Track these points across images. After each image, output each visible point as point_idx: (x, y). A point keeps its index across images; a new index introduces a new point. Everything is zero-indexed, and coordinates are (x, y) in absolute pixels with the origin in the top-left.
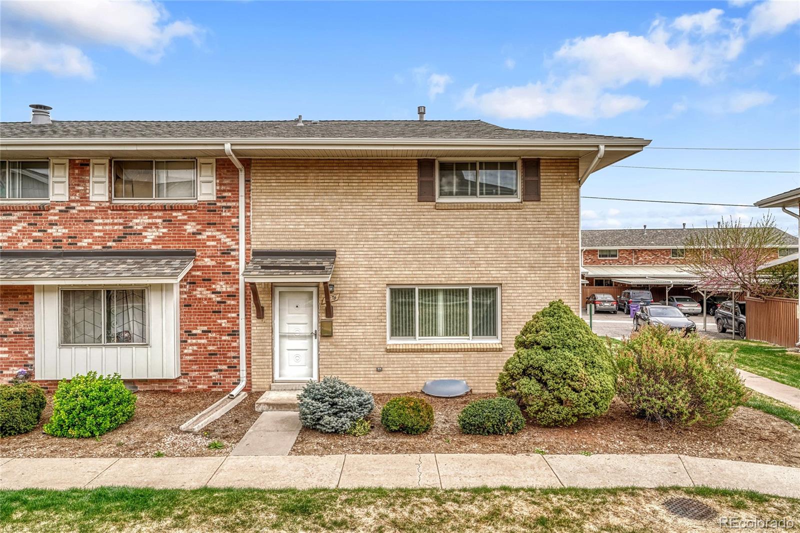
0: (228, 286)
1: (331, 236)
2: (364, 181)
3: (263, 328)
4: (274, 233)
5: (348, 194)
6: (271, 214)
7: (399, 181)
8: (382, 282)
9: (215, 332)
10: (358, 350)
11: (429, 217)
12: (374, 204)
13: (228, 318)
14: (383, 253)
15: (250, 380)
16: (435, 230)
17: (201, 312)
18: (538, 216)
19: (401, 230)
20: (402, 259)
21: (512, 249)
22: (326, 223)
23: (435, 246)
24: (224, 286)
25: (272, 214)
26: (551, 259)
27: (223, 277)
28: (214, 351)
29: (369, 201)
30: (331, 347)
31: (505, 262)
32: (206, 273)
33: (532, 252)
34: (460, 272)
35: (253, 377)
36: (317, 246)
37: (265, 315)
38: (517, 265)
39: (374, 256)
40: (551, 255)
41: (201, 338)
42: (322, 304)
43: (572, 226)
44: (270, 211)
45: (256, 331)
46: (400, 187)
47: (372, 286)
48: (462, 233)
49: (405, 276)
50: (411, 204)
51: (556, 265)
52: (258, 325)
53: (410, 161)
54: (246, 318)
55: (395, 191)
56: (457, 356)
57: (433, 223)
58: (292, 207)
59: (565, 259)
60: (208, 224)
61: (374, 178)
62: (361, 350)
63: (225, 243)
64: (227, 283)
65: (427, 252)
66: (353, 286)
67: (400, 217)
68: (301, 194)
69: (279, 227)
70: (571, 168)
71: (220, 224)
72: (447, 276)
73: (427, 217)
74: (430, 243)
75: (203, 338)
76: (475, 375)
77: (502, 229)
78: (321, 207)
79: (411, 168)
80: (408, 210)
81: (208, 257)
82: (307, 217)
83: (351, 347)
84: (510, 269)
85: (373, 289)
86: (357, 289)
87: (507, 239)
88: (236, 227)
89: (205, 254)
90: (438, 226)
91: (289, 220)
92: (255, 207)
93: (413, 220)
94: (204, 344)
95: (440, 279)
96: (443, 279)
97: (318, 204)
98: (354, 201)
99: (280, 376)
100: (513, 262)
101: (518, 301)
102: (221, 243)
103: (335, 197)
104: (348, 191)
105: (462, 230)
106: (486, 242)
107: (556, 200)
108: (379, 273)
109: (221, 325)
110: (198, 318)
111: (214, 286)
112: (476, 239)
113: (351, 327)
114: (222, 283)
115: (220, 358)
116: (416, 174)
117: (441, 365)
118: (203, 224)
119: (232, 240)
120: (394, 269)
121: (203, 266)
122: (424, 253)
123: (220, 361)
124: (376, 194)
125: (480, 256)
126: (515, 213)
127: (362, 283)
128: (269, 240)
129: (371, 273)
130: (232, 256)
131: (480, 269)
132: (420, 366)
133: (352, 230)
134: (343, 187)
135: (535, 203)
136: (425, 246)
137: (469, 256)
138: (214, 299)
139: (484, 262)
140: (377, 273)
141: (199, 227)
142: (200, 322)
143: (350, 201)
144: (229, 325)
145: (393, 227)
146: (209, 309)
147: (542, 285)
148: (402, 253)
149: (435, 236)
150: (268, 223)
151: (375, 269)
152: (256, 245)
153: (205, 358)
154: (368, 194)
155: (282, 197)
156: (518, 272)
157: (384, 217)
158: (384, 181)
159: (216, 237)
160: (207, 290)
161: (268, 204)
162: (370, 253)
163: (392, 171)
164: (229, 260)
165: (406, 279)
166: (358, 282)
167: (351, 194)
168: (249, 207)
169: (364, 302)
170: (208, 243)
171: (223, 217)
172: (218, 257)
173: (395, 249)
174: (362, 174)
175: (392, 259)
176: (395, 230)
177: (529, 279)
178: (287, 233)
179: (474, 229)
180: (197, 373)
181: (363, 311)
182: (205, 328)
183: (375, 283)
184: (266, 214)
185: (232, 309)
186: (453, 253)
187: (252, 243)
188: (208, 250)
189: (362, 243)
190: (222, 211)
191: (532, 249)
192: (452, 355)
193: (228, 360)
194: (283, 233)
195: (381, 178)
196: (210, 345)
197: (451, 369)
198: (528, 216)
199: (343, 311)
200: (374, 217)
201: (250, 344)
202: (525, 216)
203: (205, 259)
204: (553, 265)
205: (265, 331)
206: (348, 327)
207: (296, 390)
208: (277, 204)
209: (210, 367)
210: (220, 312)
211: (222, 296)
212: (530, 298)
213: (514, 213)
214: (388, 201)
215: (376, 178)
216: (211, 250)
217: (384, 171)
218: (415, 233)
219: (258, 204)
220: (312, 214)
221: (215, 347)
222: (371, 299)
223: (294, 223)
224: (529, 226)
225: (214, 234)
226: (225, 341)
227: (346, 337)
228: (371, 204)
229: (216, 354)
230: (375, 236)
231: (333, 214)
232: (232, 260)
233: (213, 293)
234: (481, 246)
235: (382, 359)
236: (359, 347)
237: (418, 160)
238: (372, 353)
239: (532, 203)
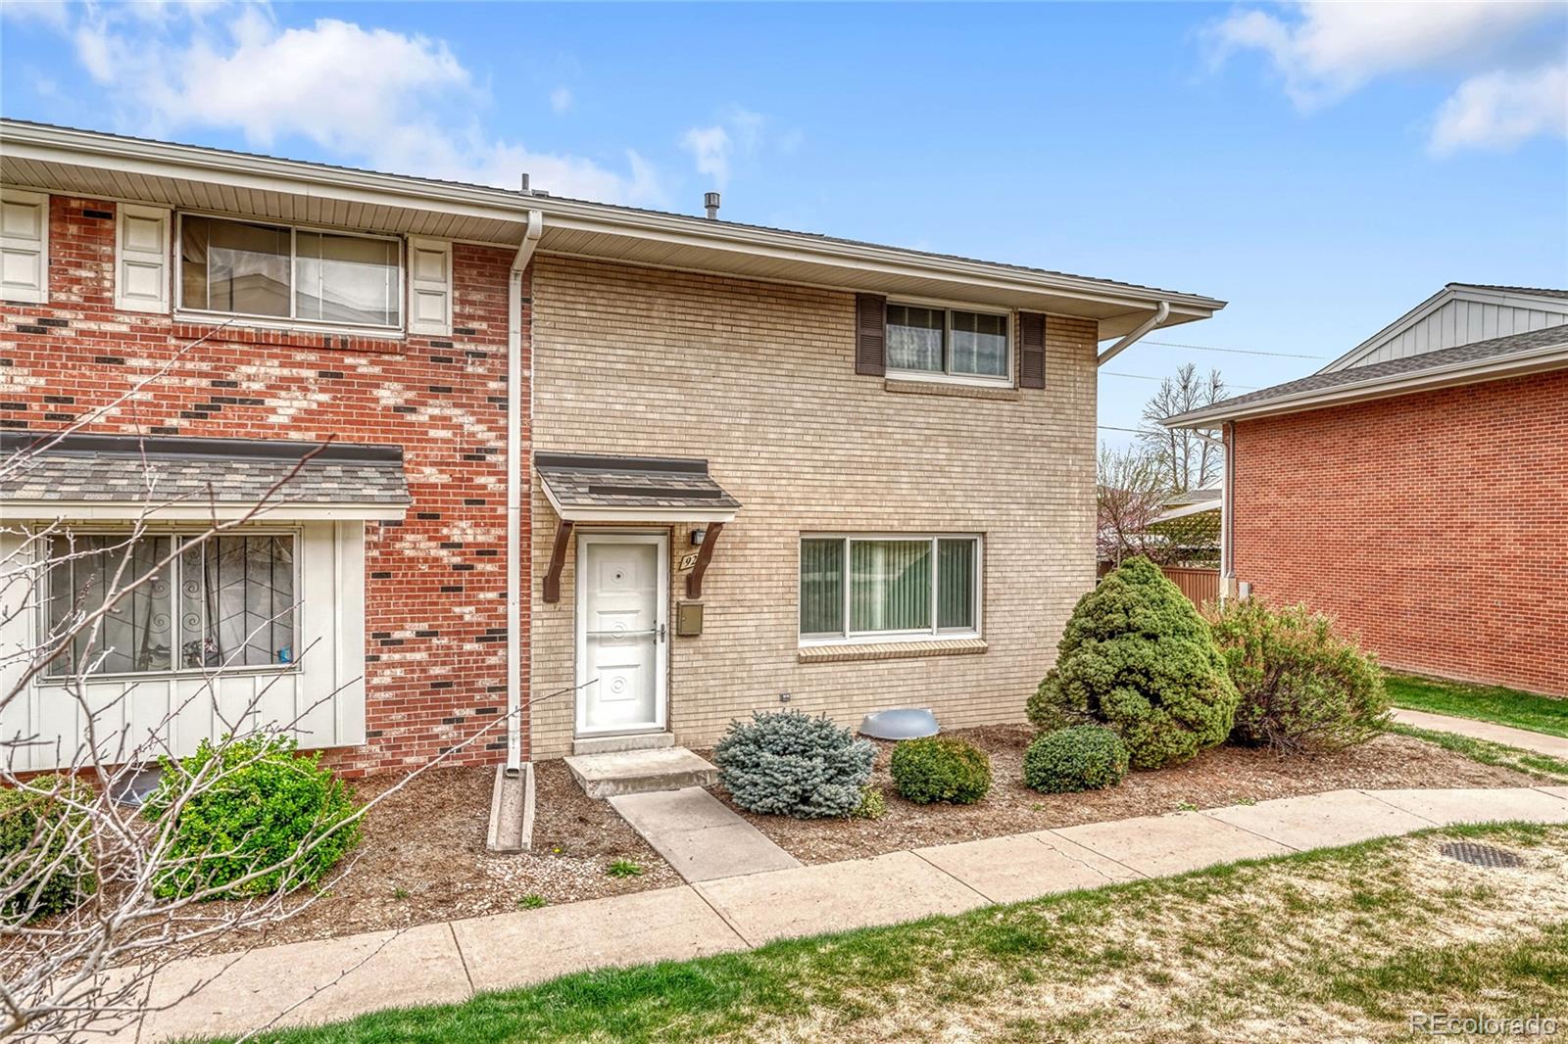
0: (479, 531)
1: (696, 432)
2: (761, 325)
3: (557, 622)
4: (582, 419)
5: (731, 348)
6: (574, 376)
7: (823, 331)
8: (791, 527)
9: (448, 633)
10: (747, 662)
11: (874, 404)
12: (778, 372)
13: (479, 602)
14: (793, 469)
15: (527, 737)
16: (883, 429)
17: (413, 590)
18: (1041, 415)
19: (825, 426)
20: (828, 484)
21: (1003, 471)
22: (689, 405)
23: (883, 460)
24: (469, 531)
25: (578, 377)
26: (1058, 490)
27: (468, 510)
28: (445, 677)
29: (769, 364)
30: (696, 657)
31: (992, 494)
32: (426, 501)
33: (1031, 478)
34: (924, 511)
35: (533, 729)
36: (671, 451)
37: (562, 594)
38: (1010, 500)
39: (777, 475)
40: (1057, 484)
41: (413, 650)
42: (680, 570)
43: (1087, 435)
44: (574, 369)
45: (541, 630)
46: (825, 344)
47: (773, 533)
48: (928, 438)
49: (832, 515)
50: (844, 377)
51: (1065, 502)
52: (545, 616)
53: (843, 296)
54: (521, 602)
55: (816, 350)
56: (916, 664)
57: (880, 417)
58: (620, 366)
59: (1077, 491)
60: (432, 389)
61: (779, 321)
62: (753, 661)
63: (473, 434)
64: (477, 525)
65: (870, 472)
66: (738, 533)
67: (825, 401)
68: (639, 340)
69: (593, 405)
70: (1086, 335)
71: (460, 390)
72: (902, 516)
73: (870, 404)
74: (875, 453)
75: (419, 650)
76: (945, 698)
77: (988, 435)
78: (678, 371)
79: (843, 309)
80: (839, 389)
81: (433, 464)
82: (650, 388)
83: (735, 655)
84: (998, 506)
85: (776, 539)
86: (746, 539)
87: (996, 453)
88: (501, 401)
89: (426, 456)
90: (889, 423)
91: (612, 393)
92: (542, 360)
93: (846, 409)
94: (420, 663)
95: (890, 522)
96: (896, 523)
97: (673, 363)
98: (742, 362)
99: (587, 725)
100: (1005, 494)
101: (1010, 563)
102: (462, 435)
103: (706, 352)
104: (731, 342)
105: (926, 432)
106: (964, 457)
107: (1066, 389)
108: (787, 508)
109: (461, 617)
110: (406, 605)
111: (445, 531)
112: (947, 451)
113: (735, 617)
114: (464, 524)
115: (458, 692)
116: (853, 322)
117: (891, 683)
118: (421, 389)
119: (490, 429)
120: (813, 502)
121: (420, 486)
122: (866, 472)
123: (458, 699)
124: (782, 353)
125: (955, 481)
126: (1007, 407)
127: (755, 527)
128: (571, 432)
129: (771, 507)
130: (489, 465)
131: (954, 505)
132: (855, 686)
133: (738, 421)
134: (721, 333)
135: (1037, 392)
136: (866, 459)
137: (937, 480)
138: (445, 561)
139: (961, 493)
140: (783, 508)
141: (411, 395)
142: (411, 612)
143: (734, 361)
144: (481, 618)
145: (812, 419)
146: (433, 582)
147: (1045, 535)
148: (828, 470)
149: (884, 442)
150: (569, 397)
151: (779, 501)
152: (542, 444)
153: (421, 694)
154: (767, 352)
155: (597, 343)
156: (1012, 512)
157: (797, 399)
158: (796, 329)
159: (450, 419)
160: (430, 539)
161: (570, 355)
162: (772, 468)
163: (811, 311)
164: (482, 474)
165: (833, 521)
166: (750, 527)
167: (736, 348)
168: (529, 359)
169: (759, 565)
170: (433, 433)
171: (467, 376)
172: (455, 464)
173: (815, 463)
174: (756, 311)
175: (810, 483)
176: (814, 426)
177: (1026, 524)
178: (609, 420)
179: (946, 433)
180: (402, 729)
181: (757, 584)
182: (424, 626)
183: (780, 527)
184: (564, 375)
185: (488, 581)
186: (912, 473)
187: (534, 437)
188: (432, 449)
189: (756, 448)
190: (466, 362)
191: (1032, 472)
192: (908, 664)
193: (477, 697)
194: (601, 420)
195: (791, 322)
196: (435, 664)
197: (905, 689)
198: (1027, 415)
199: (719, 585)
200: (778, 398)
201: (529, 659)
202: (1022, 414)
203: (424, 469)
204: (1061, 501)
205: (561, 630)
206: (729, 617)
207: (626, 750)
208: (589, 356)
209: (434, 715)
210: (460, 589)
211: (464, 553)
212: (1028, 557)
213: (1007, 406)
214: (804, 368)
215: (783, 321)
216: (440, 449)
217: (796, 309)
218: (849, 434)
219: (548, 353)
220: (660, 382)
221: (448, 668)
222: (772, 559)
223: (625, 401)
224: (1028, 432)
225: (447, 412)
226: (471, 653)
227: (724, 637)
228: (773, 372)
229: (449, 685)
230: (780, 436)
231: (702, 386)
232: (490, 474)
233: (444, 546)
234: (955, 463)
235: (790, 678)
236: (748, 655)
237: (857, 294)
238: (772, 667)
239: (1031, 391)
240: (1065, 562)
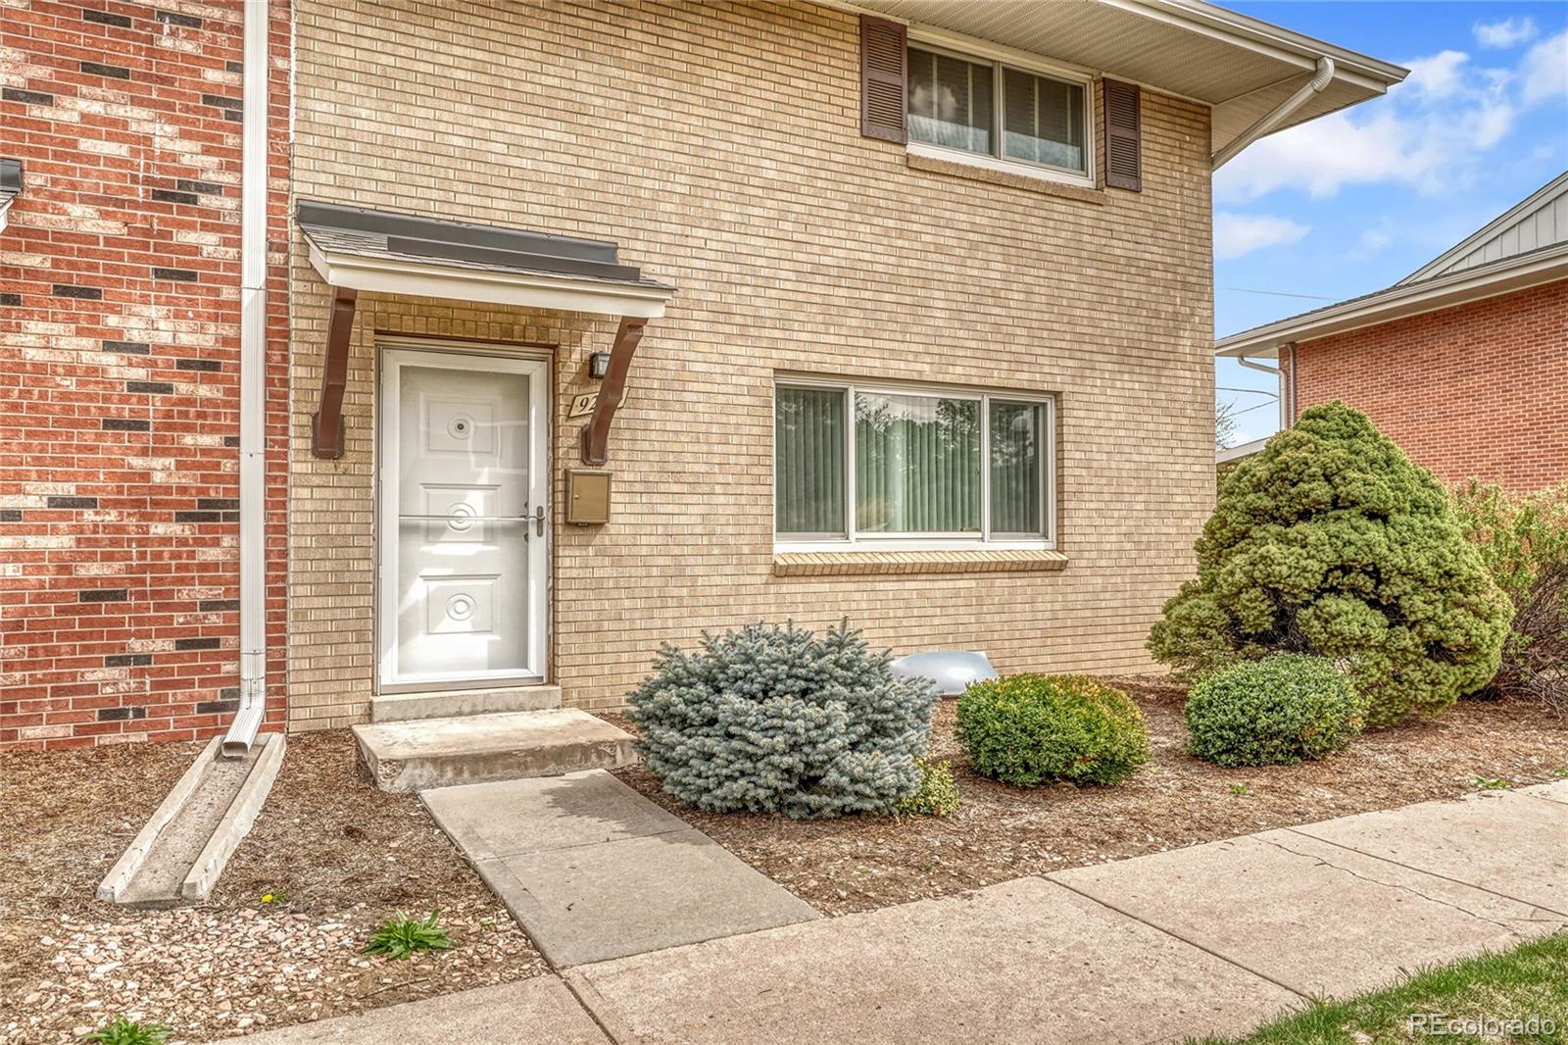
0: (183, 325)
1: (598, 196)
2: (707, 42)
3: (340, 494)
4: (388, 152)
5: (657, 71)
6: (374, 81)
7: (809, 66)
8: (761, 363)
9: (117, 504)
10: (688, 571)
11: (890, 186)
12: (737, 118)
13: (183, 451)
14: (763, 272)
15: (281, 691)
16: (906, 226)
17: (42, 422)
18: (1136, 230)
19: (814, 211)
20: (818, 299)
21: (1085, 304)
22: (584, 152)
23: (906, 272)
24: (162, 325)
25: (383, 84)
26: (1161, 339)
27: (161, 287)
28: (111, 581)
29: (720, 105)
30: (598, 561)
31: (1068, 337)
32: (72, 265)
33: (1124, 318)
34: (969, 353)
35: (292, 678)
36: (553, 223)
37: (349, 445)
38: (1095, 348)
39: (735, 278)
40: (1161, 331)
41: (41, 531)
42: (569, 417)
43: (1200, 265)
44: (373, 69)
45: (308, 506)
46: (813, 86)
47: (731, 369)
48: (974, 246)
49: (825, 349)
50: (842, 140)
51: (1171, 355)
52: (316, 480)
53: (840, 16)
54: (268, 455)
55: (798, 93)
56: (960, 584)
57: (900, 206)
58: (460, 74)
59: (1189, 342)
60: (87, 67)
61: (737, 39)
62: (698, 571)
63: (173, 156)
64: (179, 315)
65: (885, 287)
66: (671, 365)
67: (813, 172)
68: (496, 36)
69: (407, 132)
70: (1196, 125)
71: (146, 77)
72: (936, 359)
73: (883, 185)
74: (892, 260)
75: (55, 531)
76: (1005, 635)
77: (1062, 251)
78: (564, 94)
79: (840, 36)
80: (834, 157)
81: (85, 200)
82: (516, 118)
83: (668, 561)
84: (1079, 355)
85: (735, 379)
86: (686, 376)
87: (1074, 278)
88: (231, 105)
89: (73, 185)
90: (913, 217)
91: (446, 116)
92: (312, 45)
93: (846, 188)
94: (56, 555)
95: (919, 366)
96: (927, 368)
97: (556, 82)
98: (676, 96)
99: (400, 670)
100: (1087, 339)
101: (1097, 440)
102: (149, 155)
103: (614, 72)
104: (656, 61)
105: (971, 236)
106: (1027, 279)
107: (1169, 197)
108: (753, 331)
109: (145, 476)
110: (27, 448)
111: (113, 321)
112: (1004, 267)
113: (664, 498)
114: (152, 311)
115: (138, 608)
116: (855, 58)
117: (922, 612)
118: (62, 64)
119: (206, 151)
120: (796, 326)
121: (59, 236)
122: (879, 287)
123: (139, 621)
124: (743, 90)
125: (1014, 313)
126: (1087, 213)
127: (700, 357)
128: (368, 173)
129: (727, 329)
130: (205, 213)
131: (1014, 348)
132: (866, 615)
133: (669, 186)
134: (639, 43)
135: (1130, 196)
136: (880, 268)
137: (986, 310)
138: (113, 373)
139: (1024, 332)
140: (746, 331)
141: (41, 72)
142: (38, 461)
143: (662, 93)
144: (189, 479)
145: (793, 198)
146: (87, 410)
147: (1145, 402)
148: (819, 279)
149: (906, 244)
150: (364, 113)
151: (738, 320)
152: (311, 184)
153: (59, 611)
154: (718, 84)
155: (418, 31)
156: (1098, 366)
157: (767, 163)
158: (765, 55)
159: (125, 124)
160: (79, 332)
161: (365, 43)
162: (726, 267)
163: (789, 32)
164: (191, 226)
165: (828, 358)
166: (692, 356)
167: (666, 73)
168: (286, 40)
169: (707, 417)
170: (86, 145)
171: (162, 53)
172: (135, 205)
173: (798, 267)
174: (700, 20)
175: (792, 296)
176: (797, 208)
177: (1118, 384)
178: (438, 160)
179: (1000, 240)
180: (18, 675)
181: (705, 448)
182: (68, 489)
183: (741, 361)
184: (354, 77)
185: (201, 415)
186: (952, 296)
187: (296, 174)
188: (86, 174)
189: (700, 233)
190: (159, 30)
191: (1124, 310)
192: (943, 584)
193: (179, 618)
194: (424, 158)
195: (757, 44)
196: (90, 557)
197: (945, 620)
198: (1116, 227)
199: (639, 446)
200: (737, 158)
201: (284, 554)
202: (1109, 226)
203: (67, 206)
204: (1166, 356)
205: (349, 506)
206: (655, 498)
207: (473, 713)
208: (402, 51)
209: (86, 649)
210: (143, 426)
211: (153, 364)
212: (1122, 433)
213: (1089, 212)
214: (780, 117)
215: (744, 40)
216: (104, 175)
217: (765, 26)
218: (853, 226)
219: (323, 35)
220: (533, 110)
221: (116, 565)
222: (729, 410)
223: (470, 132)
224: (1118, 252)
225: (118, 111)
226: (165, 541)
227: (648, 530)
228: (728, 117)
229: (122, 596)
230: (739, 219)
231: (607, 124)
232: (205, 227)
233: (109, 347)
234: (1015, 286)
235: (760, 599)
236: (691, 561)
237: (861, 16)
238: (730, 581)
239: (1122, 194)
240: (1173, 443)
